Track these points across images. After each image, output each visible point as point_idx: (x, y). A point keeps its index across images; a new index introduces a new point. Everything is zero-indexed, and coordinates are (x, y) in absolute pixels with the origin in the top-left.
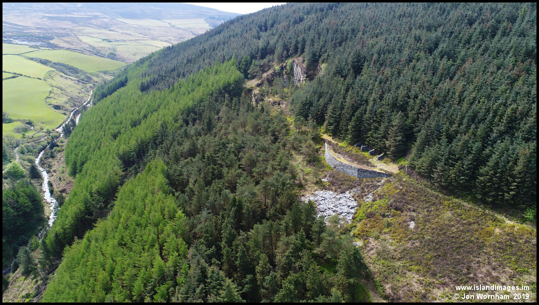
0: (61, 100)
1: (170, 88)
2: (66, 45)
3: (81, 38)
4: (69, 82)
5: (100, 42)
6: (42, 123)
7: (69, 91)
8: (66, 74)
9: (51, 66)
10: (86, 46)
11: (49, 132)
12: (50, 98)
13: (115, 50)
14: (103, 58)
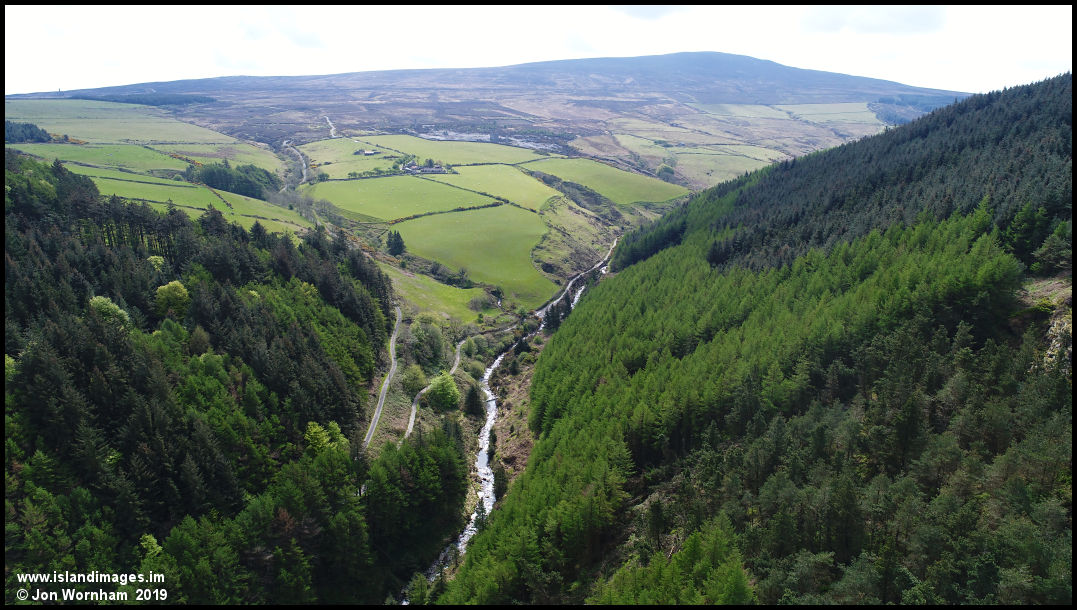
0: (558, 255)
1: (782, 269)
2: (593, 151)
3: (619, 138)
4: (581, 220)
5: (650, 147)
6: (517, 296)
7: (576, 238)
8: (579, 204)
9: (558, 189)
10: (623, 154)
11: (522, 316)
12: (542, 248)
13: (673, 162)
14: (649, 178)
